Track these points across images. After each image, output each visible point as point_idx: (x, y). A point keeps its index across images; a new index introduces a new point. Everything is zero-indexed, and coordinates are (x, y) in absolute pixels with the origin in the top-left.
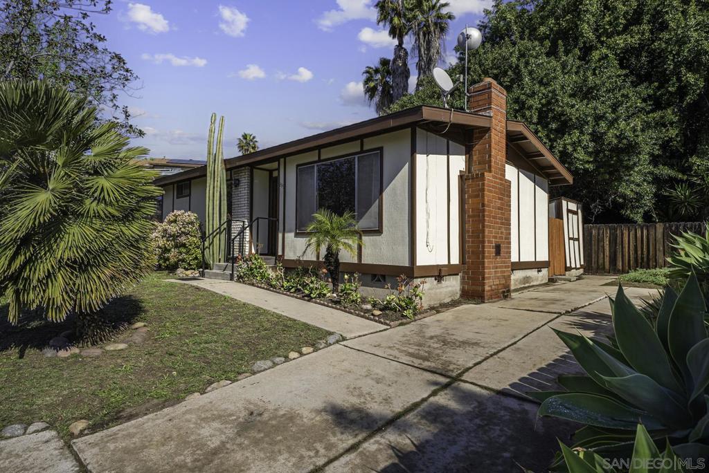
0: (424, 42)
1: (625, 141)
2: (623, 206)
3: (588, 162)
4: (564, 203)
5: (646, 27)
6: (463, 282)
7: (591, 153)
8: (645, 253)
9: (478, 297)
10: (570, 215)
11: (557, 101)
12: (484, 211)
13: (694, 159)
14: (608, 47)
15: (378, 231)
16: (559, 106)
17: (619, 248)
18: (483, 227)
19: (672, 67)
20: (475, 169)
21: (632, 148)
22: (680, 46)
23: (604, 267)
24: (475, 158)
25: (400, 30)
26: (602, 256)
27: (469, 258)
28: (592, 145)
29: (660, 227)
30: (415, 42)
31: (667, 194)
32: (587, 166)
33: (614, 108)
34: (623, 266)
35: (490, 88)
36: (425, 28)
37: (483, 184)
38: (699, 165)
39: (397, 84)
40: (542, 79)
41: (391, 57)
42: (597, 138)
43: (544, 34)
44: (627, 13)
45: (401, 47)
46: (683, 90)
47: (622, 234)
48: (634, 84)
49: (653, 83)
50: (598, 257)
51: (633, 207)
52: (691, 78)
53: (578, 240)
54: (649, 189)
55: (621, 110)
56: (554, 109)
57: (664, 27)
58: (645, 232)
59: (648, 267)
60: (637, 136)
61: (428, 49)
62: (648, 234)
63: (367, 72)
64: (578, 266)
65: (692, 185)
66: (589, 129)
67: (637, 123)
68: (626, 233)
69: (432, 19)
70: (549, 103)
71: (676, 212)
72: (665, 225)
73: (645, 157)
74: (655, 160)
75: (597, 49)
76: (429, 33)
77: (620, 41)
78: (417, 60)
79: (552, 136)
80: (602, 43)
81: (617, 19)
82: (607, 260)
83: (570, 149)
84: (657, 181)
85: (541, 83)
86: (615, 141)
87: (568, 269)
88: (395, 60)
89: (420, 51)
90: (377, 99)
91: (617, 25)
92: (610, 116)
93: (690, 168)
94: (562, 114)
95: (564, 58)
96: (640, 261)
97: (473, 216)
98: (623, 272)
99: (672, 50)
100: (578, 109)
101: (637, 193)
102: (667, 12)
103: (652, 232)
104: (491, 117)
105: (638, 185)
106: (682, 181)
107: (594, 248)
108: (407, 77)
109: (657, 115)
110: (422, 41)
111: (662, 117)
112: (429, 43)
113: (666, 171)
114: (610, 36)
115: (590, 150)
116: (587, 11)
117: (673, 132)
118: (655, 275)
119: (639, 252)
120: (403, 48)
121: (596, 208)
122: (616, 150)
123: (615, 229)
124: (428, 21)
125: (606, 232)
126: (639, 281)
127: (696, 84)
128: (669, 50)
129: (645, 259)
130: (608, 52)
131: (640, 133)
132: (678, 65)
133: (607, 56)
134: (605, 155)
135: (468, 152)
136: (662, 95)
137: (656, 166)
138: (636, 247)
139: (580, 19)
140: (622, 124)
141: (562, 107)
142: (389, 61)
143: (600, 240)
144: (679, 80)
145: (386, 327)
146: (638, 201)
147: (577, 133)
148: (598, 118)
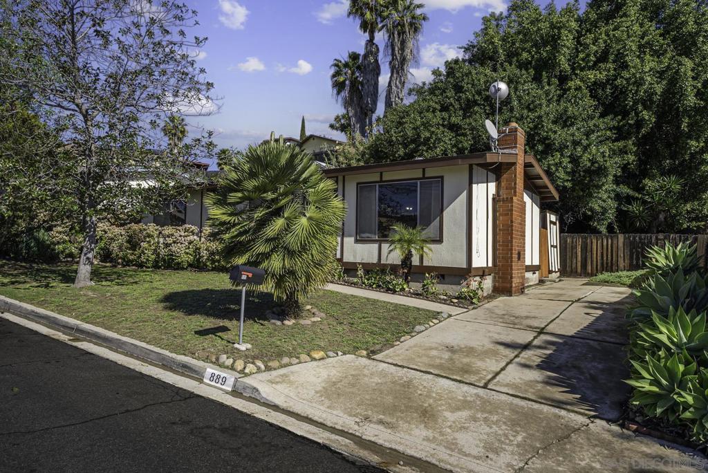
0: (398, 41)
1: (596, 165)
2: (590, 218)
3: (568, 180)
4: (548, 215)
5: (611, 66)
6: (494, 280)
7: (569, 173)
8: (609, 259)
9: (507, 292)
10: (552, 225)
11: (543, 126)
12: (512, 226)
13: (647, 181)
14: (582, 80)
15: (440, 241)
16: (544, 131)
17: (589, 254)
18: (512, 238)
19: (631, 103)
20: (504, 194)
21: (601, 171)
22: (638, 87)
23: (577, 271)
24: (503, 184)
25: (372, 25)
26: (575, 261)
27: (500, 262)
28: (569, 166)
29: (621, 237)
30: (389, 40)
31: (626, 209)
32: (566, 184)
33: (587, 134)
34: (592, 270)
35: (516, 131)
36: (399, 28)
37: (512, 206)
38: (650, 186)
39: (368, 81)
40: (529, 105)
41: (362, 52)
42: (575, 160)
43: (526, 59)
44: (597, 51)
45: (372, 42)
46: (640, 124)
47: (592, 243)
48: (602, 116)
49: (617, 116)
50: (572, 262)
51: (599, 220)
52: (645, 115)
53: (556, 247)
54: (612, 204)
55: (593, 137)
56: (540, 133)
57: (625, 66)
58: (610, 241)
59: (612, 271)
60: (606, 161)
61: (402, 49)
62: (612, 243)
63: (336, 65)
64: (557, 270)
65: (644, 202)
66: (567, 152)
67: (604, 148)
68: (595, 241)
69: (407, 19)
70: (536, 127)
71: (632, 224)
72: (625, 236)
73: (611, 178)
74: (617, 181)
75: (572, 80)
76: (404, 32)
77: (591, 75)
78: (389, 58)
79: (539, 157)
80: (576, 75)
81: (588, 55)
82: (579, 264)
83: (554, 168)
84: (618, 197)
85: (528, 108)
86: (589, 164)
87: (550, 272)
88: (366, 56)
89: (393, 50)
90: (345, 93)
91: (589, 61)
92: (585, 142)
93: (643, 188)
94: (547, 138)
95: (547, 87)
96: (605, 266)
97: (503, 230)
98: (592, 275)
99: (632, 90)
100: (560, 135)
101: (602, 207)
102: (627, 55)
103: (615, 242)
104: (517, 154)
105: (604, 201)
106: (637, 198)
107: (569, 254)
108: (378, 74)
109: (621, 144)
110: (396, 40)
111: (625, 147)
112: (403, 43)
113: (625, 190)
114: (582, 69)
115: (569, 170)
116: (564, 46)
117: (631, 158)
118: (620, 277)
119: (605, 259)
120: (374, 44)
121: (569, 219)
122: (588, 171)
123: (586, 238)
124: (403, 20)
125: (578, 240)
126: (607, 282)
127: (649, 120)
128: (630, 89)
129: (609, 264)
130: (582, 84)
131: (608, 159)
132: (635, 103)
133: (580, 87)
134: (580, 175)
135: (498, 180)
136: (624, 125)
137: (618, 184)
138: (602, 254)
139: (558, 52)
140: (594, 149)
141: (547, 132)
142: (359, 55)
143: (574, 248)
144: (637, 114)
145: (466, 310)
146: (603, 214)
147: (558, 155)
148: (576, 143)
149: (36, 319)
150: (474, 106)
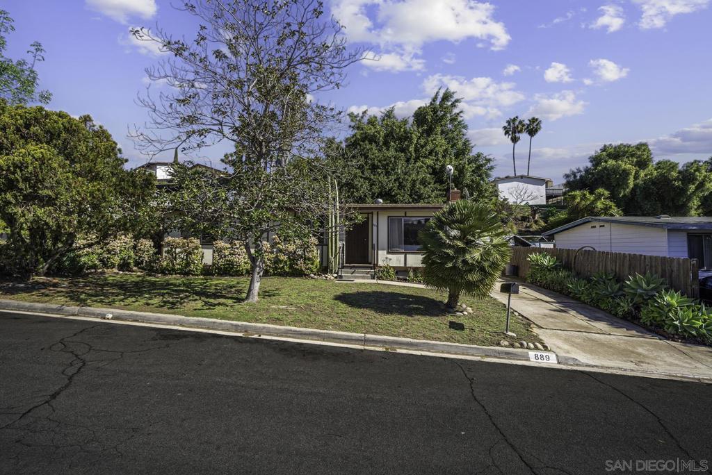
14: (423, 163)
150: (377, 169)
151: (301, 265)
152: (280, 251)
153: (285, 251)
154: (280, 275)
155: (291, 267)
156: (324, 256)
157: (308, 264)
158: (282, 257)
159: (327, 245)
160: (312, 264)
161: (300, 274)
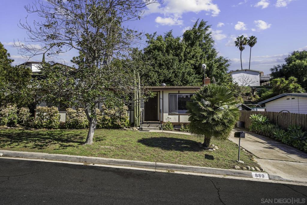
149: (114, 164)
150: (162, 66)
151: (118, 122)
152: (106, 114)
153: (109, 114)
154: (106, 128)
155: (112, 123)
156: (132, 117)
157: (122, 121)
158: (107, 117)
159: (134, 110)
160: (125, 121)
161: (118, 127)
